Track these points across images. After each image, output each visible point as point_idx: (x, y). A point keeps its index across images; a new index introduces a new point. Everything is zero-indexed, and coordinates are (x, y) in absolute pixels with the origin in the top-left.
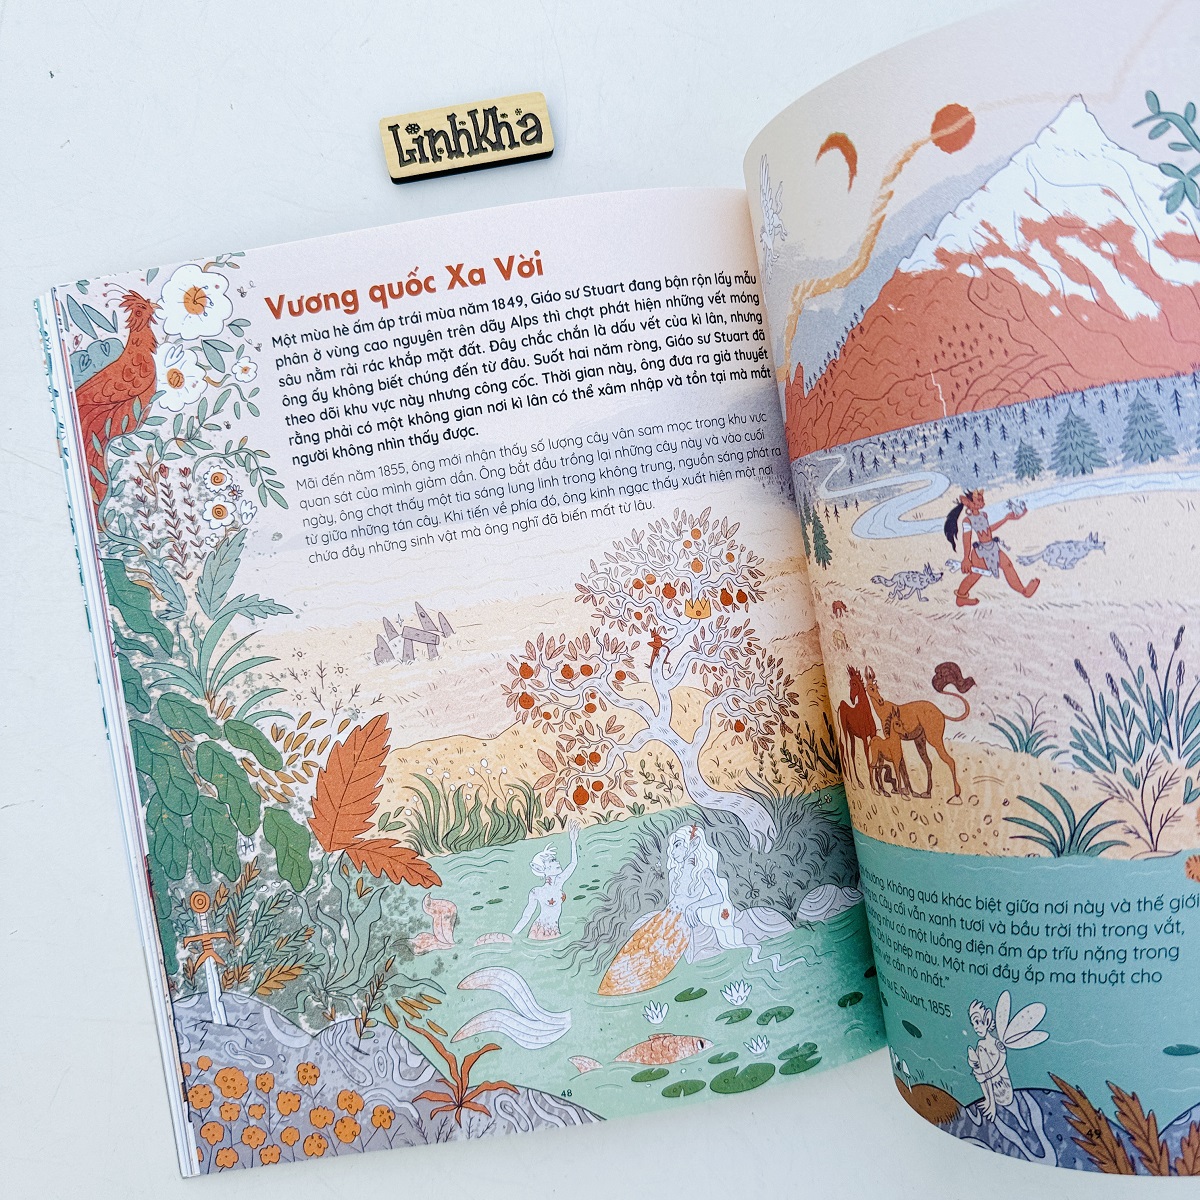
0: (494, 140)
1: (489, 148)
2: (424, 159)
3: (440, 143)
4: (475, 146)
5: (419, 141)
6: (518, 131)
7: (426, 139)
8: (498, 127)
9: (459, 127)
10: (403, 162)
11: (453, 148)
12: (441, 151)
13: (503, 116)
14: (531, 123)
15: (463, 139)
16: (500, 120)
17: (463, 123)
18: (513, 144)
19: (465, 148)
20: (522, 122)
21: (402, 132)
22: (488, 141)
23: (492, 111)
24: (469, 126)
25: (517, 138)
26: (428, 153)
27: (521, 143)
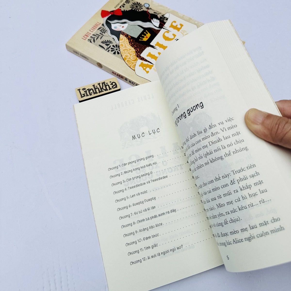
0: (105, 89)
1: (104, 91)
2: (87, 95)
3: (91, 91)
4: (100, 91)
5: (86, 92)
6: (111, 86)
7: (88, 91)
8: (106, 86)
9: (96, 87)
10: (82, 97)
11: (95, 92)
12: (92, 93)
13: (107, 83)
14: (114, 84)
15: (97, 90)
16: (106, 84)
17: (97, 86)
18: (110, 89)
19: (98, 91)
20: (112, 84)
21: (81, 91)
22: (104, 89)
23: (104, 83)
24: (98, 87)
25: (111, 88)
26: (88, 94)
27: (112, 88)
